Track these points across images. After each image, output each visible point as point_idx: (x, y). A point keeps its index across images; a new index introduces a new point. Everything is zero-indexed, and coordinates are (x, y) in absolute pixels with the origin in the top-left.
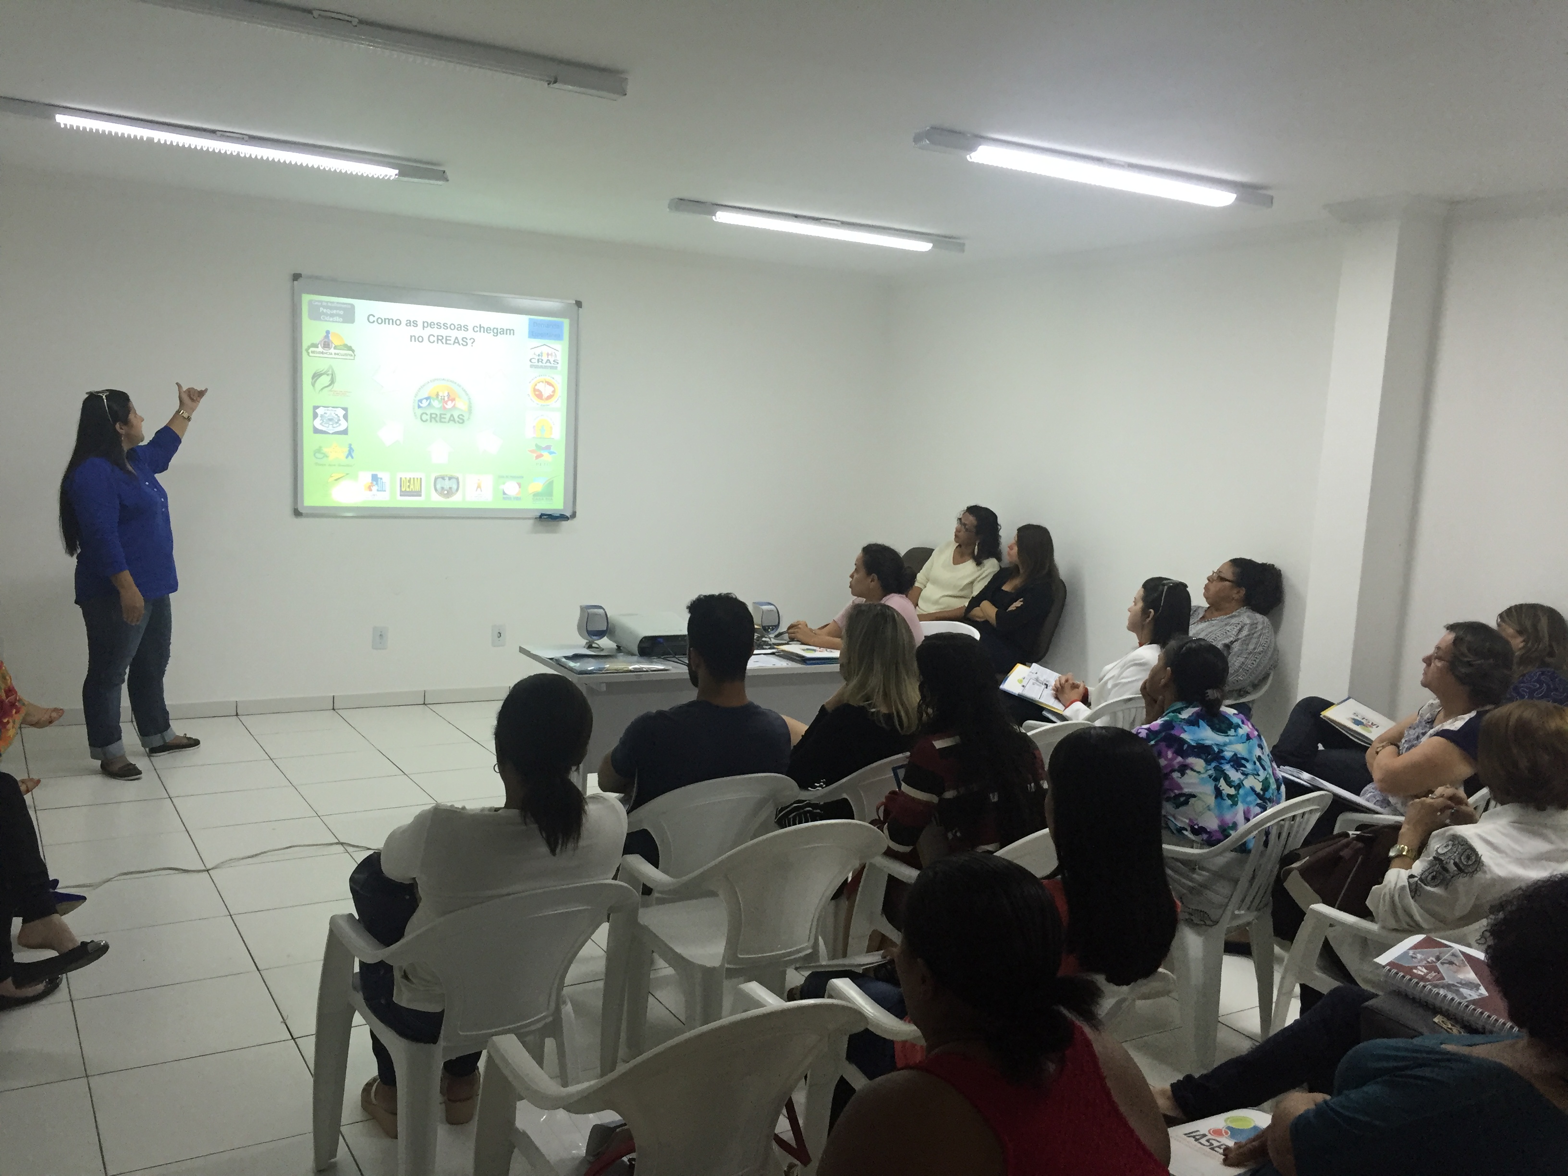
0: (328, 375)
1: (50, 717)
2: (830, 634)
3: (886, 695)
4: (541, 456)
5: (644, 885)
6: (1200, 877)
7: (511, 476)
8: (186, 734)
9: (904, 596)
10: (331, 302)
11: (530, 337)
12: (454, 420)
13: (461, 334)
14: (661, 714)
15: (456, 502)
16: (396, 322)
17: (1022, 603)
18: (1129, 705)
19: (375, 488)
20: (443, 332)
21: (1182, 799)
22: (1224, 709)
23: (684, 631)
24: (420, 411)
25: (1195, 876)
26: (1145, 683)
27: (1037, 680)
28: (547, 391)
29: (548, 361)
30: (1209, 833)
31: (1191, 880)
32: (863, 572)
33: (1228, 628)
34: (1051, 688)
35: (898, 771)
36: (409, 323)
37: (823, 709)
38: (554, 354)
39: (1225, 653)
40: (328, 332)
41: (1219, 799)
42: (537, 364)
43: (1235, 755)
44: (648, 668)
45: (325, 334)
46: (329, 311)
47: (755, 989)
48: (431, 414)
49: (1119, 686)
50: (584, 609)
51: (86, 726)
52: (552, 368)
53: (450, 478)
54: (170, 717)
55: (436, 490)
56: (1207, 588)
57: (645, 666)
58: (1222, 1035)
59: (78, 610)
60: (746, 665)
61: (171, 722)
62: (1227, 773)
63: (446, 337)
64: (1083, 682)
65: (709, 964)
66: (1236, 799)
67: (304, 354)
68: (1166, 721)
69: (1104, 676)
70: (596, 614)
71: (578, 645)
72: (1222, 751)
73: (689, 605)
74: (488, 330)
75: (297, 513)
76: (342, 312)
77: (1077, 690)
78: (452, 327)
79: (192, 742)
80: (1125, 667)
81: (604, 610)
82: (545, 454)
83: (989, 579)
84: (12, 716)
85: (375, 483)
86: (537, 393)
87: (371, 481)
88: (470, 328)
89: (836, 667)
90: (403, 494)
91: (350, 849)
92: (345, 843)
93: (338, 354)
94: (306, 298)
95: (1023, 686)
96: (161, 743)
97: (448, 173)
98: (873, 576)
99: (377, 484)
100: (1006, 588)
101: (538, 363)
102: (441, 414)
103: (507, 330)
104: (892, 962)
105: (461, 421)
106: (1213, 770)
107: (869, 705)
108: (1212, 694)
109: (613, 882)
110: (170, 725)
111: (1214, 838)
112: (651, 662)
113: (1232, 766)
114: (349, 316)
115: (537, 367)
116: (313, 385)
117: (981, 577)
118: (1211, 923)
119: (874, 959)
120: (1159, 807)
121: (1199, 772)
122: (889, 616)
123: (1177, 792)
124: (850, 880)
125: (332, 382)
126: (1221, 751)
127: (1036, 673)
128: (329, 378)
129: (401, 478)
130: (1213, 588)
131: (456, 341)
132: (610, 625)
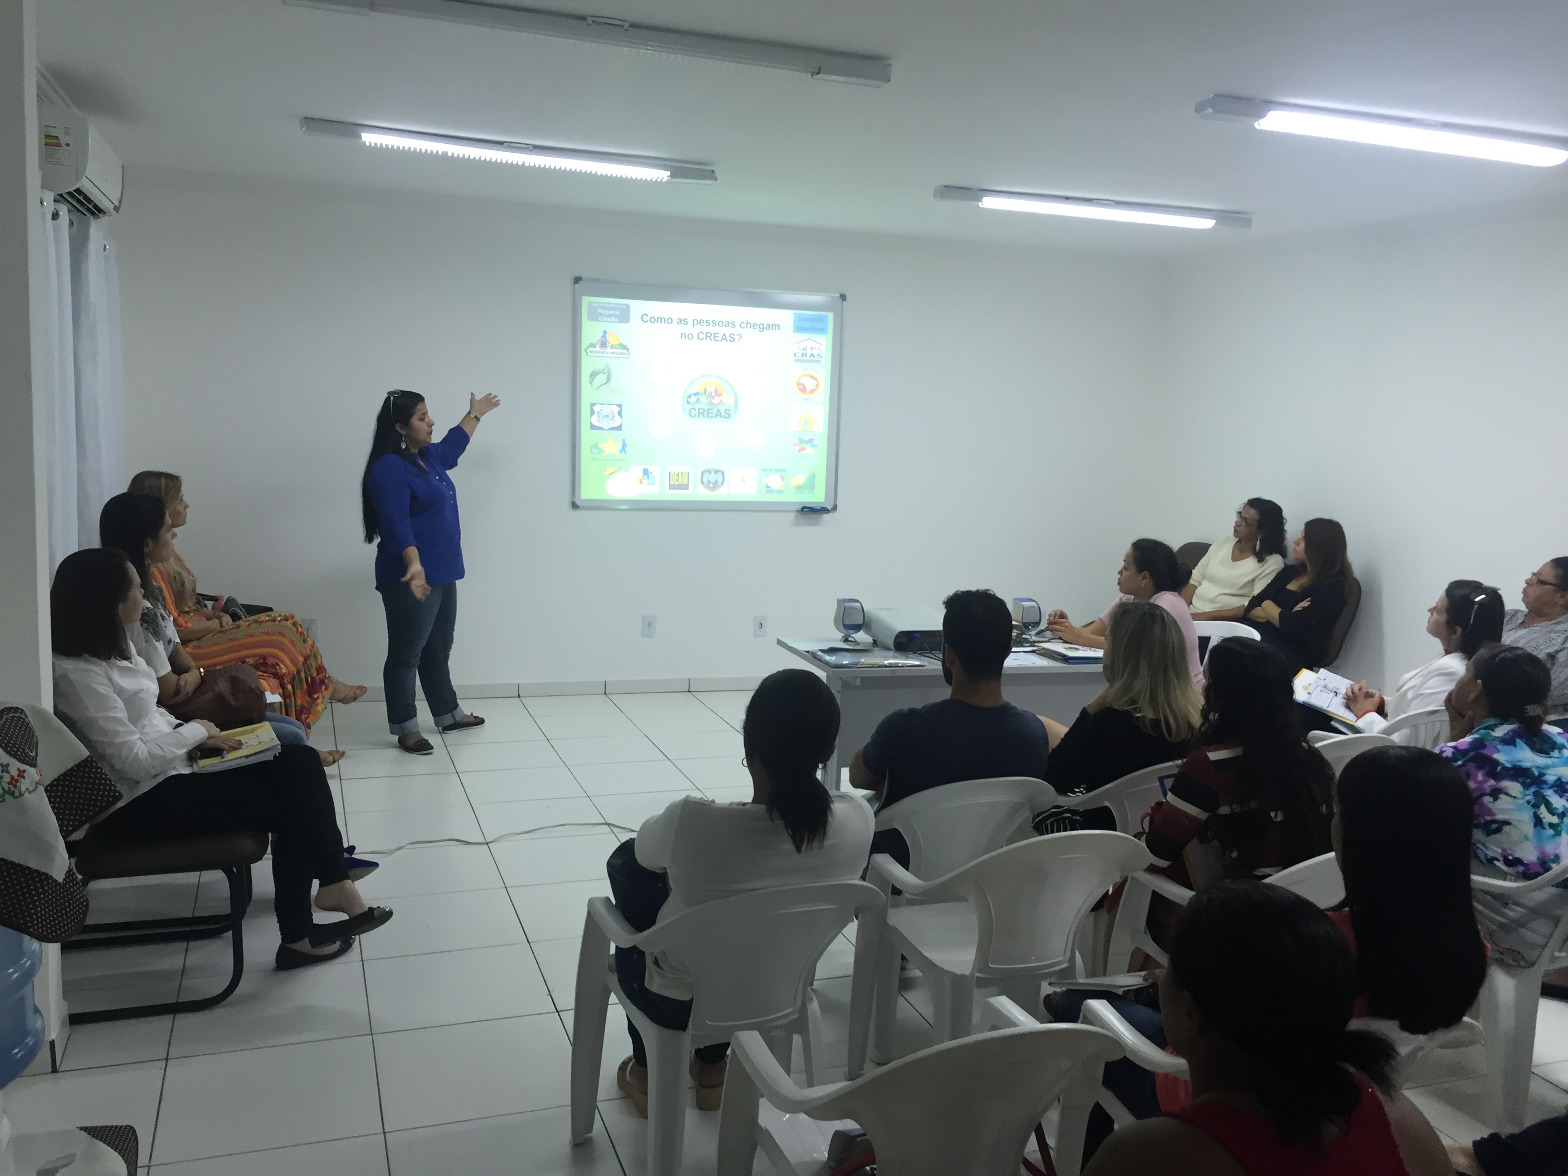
0: (604, 373)
1: (355, 694)
2: (1094, 633)
3: (1153, 700)
4: (804, 449)
5: (893, 885)
6: (1513, 913)
7: (775, 470)
8: (472, 713)
9: (1177, 594)
10: (608, 303)
11: (795, 332)
12: (721, 415)
13: (728, 331)
14: (913, 712)
15: (722, 495)
16: (669, 321)
17: (1309, 603)
18: (1433, 718)
19: (645, 482)
20: (712, 329)
21: (1494, 826)
22: (1546, 727)
23: (940, 627)
24: (689, 407)
25: (1507, 911)
26: (1450, 695)
27: (1325, 687)
28: (810, 384)
29: (812, 355)
30: (1526, 865)
31: (1503, 915)
32: (1133, 569)
33: (1553, 635)
34: (1341, 696)
35: (1165, 781)
36: (680, 322)
37: (1084, 712)
38: (818, 348)
39: (1549, 665)
40: (605, 332)
41: (1539, 827)
42: (801, 358)
43: (1559, 779)
44: (903, 663)
45: (602, 334)
46: (606, 312)
47: (1006, 1004)
48: (699, 409)
49: (1422, 697)
50: (841, 602)
51: (385, 703)
52: (816, 361)
53: (716, 472)
54: (458, 696)
55: (703, 483)
56: (1525, 592)
57: (901, 662)
58: (1535, 1086)
59: (379, 596)
60: (1003, 663)
61: (459, 701)
62: (1550, 799)
63: (715, 334)
64: (1379, 690)
65: (959, 971)
66: (1559, 829)
67: (583, 353)
68: (1476, 740)
69: (1403, 686)
70: (852, 608)
71: (835, 638)
72: (1544, 775)
73: (946, 600)
74: (753, 326)
75: (575, 506)
76: (618, 313)
77: (1372, 699)
78: (721, 324)
79: (478, 721)
80: (1427, 677)
81: (860, 603)
82: (808, 447)
83: (1272, 577)
84: (322, 692)
85: (645, 476)
86: (801, 387)
87: (642, 475)
88: (737, 325)
89: (1099, 668)
90: (672, 487)
91: (615, 830)
92: (611, 824)
93: (613, 353)
94: (586, 300)
95: (1309, 693)
96: (452, 722)
97: (718, 174)
98: (1145, 574)
99: (648, 477)
100: (1292, 586)
101: (804, 358)
102: (708, 409)
103: (772, 325)
104: (1154, 985)
105: (727, 416)
106: (1532, 795)
107: (1135, 709)
108: (1532, 710)
109: (862, 883)
110: (458, 705)
111: (1531, 871)
112: (907, 658)
113: (1556, 792)
114: (624, 316)
115: (802, 361)
116: (591, 383)
117: (1261, 576)
118: (1526, 965)
119: (1133, 980)
120: (1469, 836)
121: (1515, 797)
122: (1158, 616)
123: (1488, 818)
124: (1110, 892)
125: (608, 380)
126: (1542, 775)
127: (1325, 680)
128: (606, 376)
129: (670, 473)
130: (1533, 593)
131: (724, 337)
132: (866, 619)
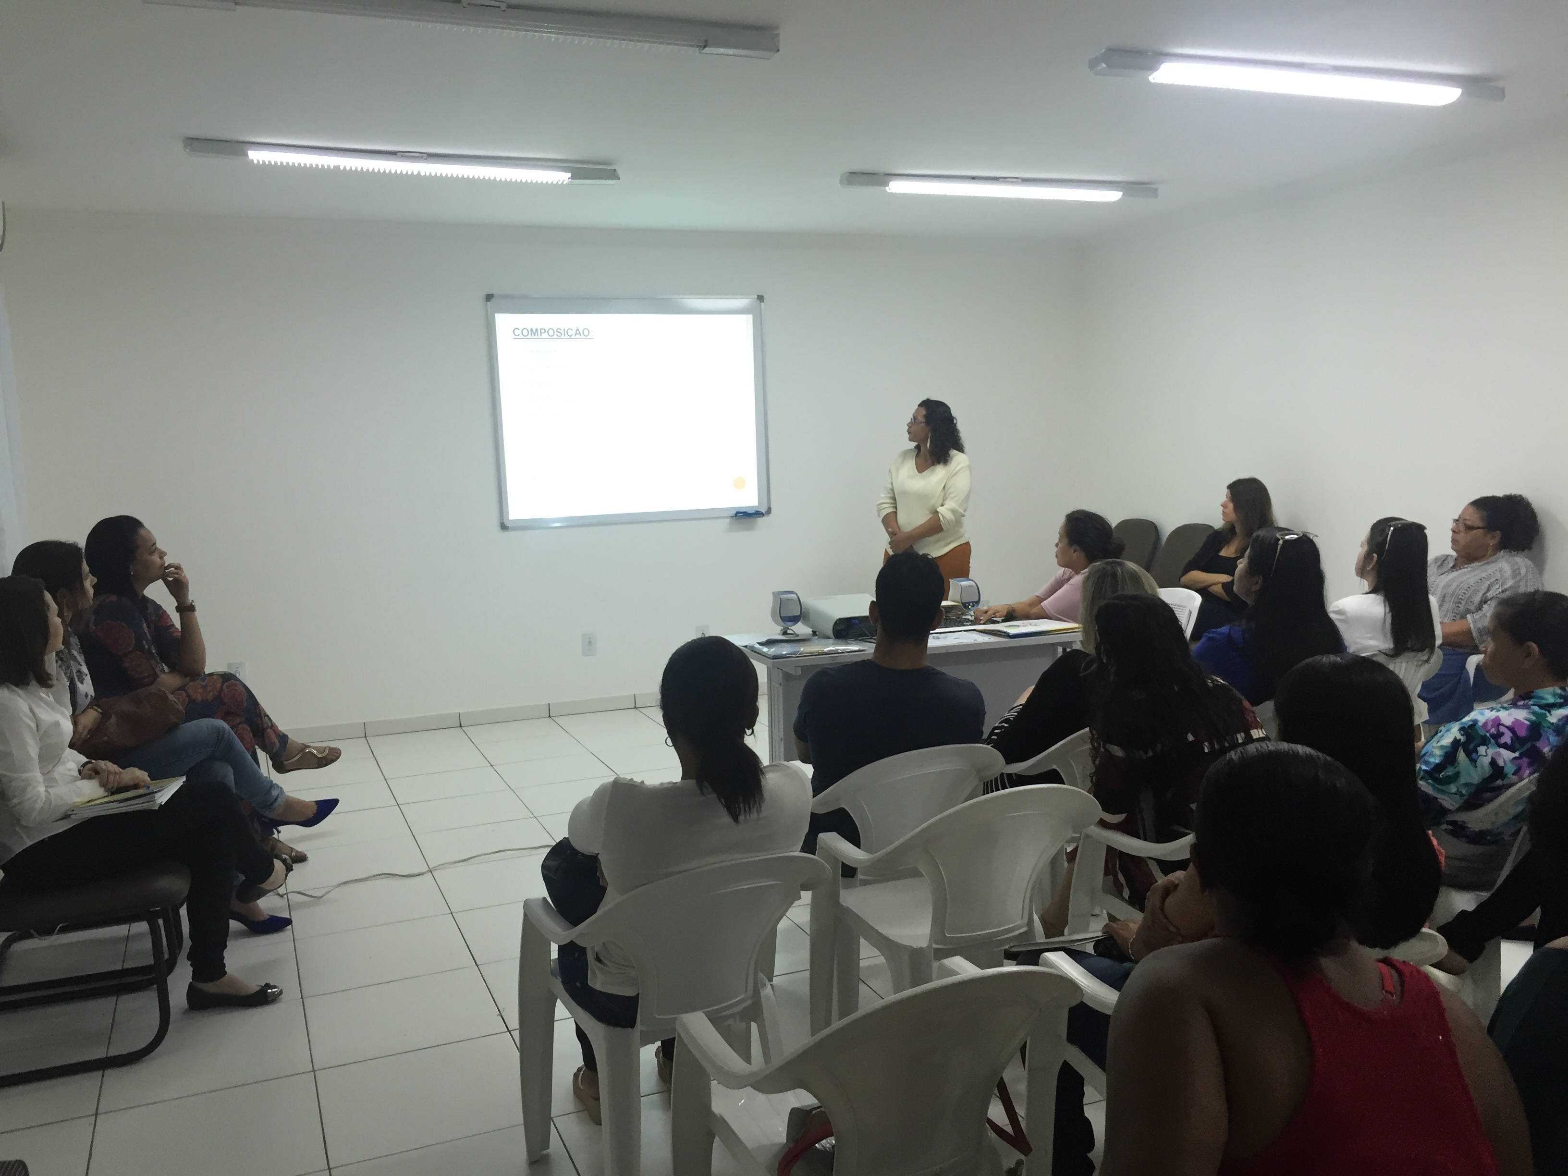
5: (842, 862)
32: (1067, 541)
44: (843, 650)
47: (956, 961)
50: (776, 595)
56: (1453, 533)
57: (841, 648)
65: (915, 945)
70: (789, 600)
75: (504, 527)
81: (797, 594)
94: (500, 318)
97: (620, 173)
98: (1076, 547)
100: (1225, 553)
112: (847, 644)
130: (1462, 540)
132: (803, 610)
